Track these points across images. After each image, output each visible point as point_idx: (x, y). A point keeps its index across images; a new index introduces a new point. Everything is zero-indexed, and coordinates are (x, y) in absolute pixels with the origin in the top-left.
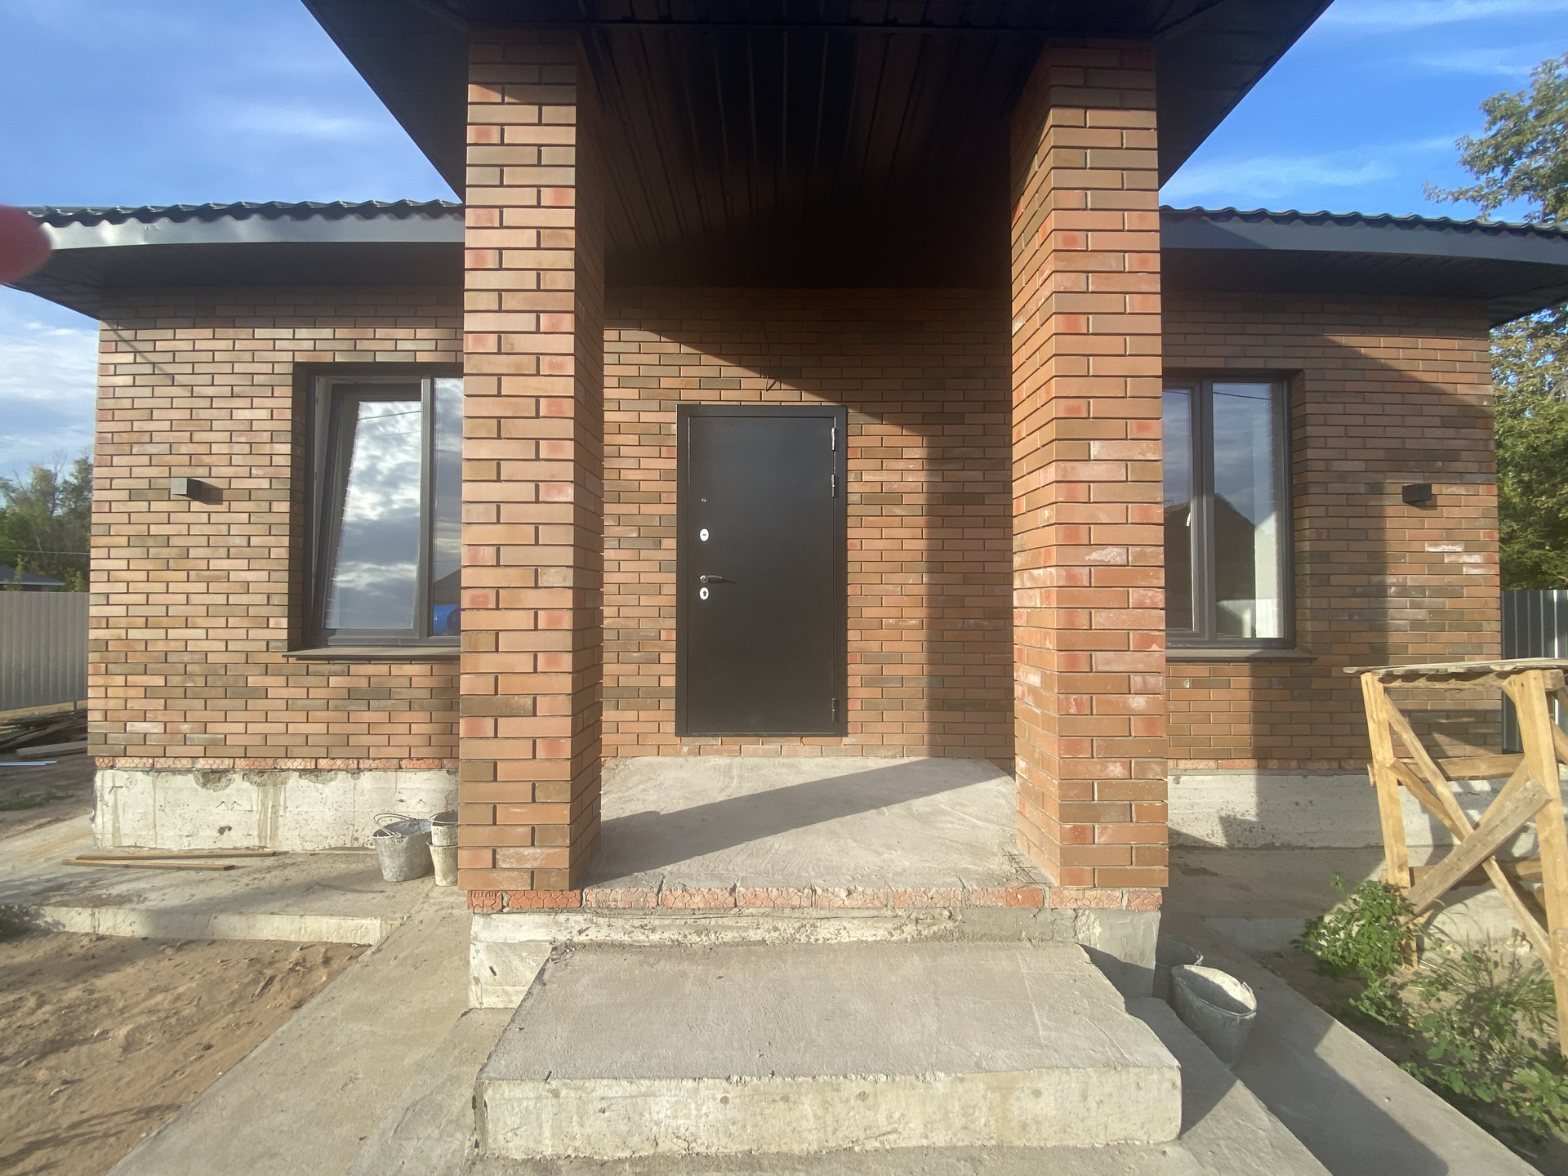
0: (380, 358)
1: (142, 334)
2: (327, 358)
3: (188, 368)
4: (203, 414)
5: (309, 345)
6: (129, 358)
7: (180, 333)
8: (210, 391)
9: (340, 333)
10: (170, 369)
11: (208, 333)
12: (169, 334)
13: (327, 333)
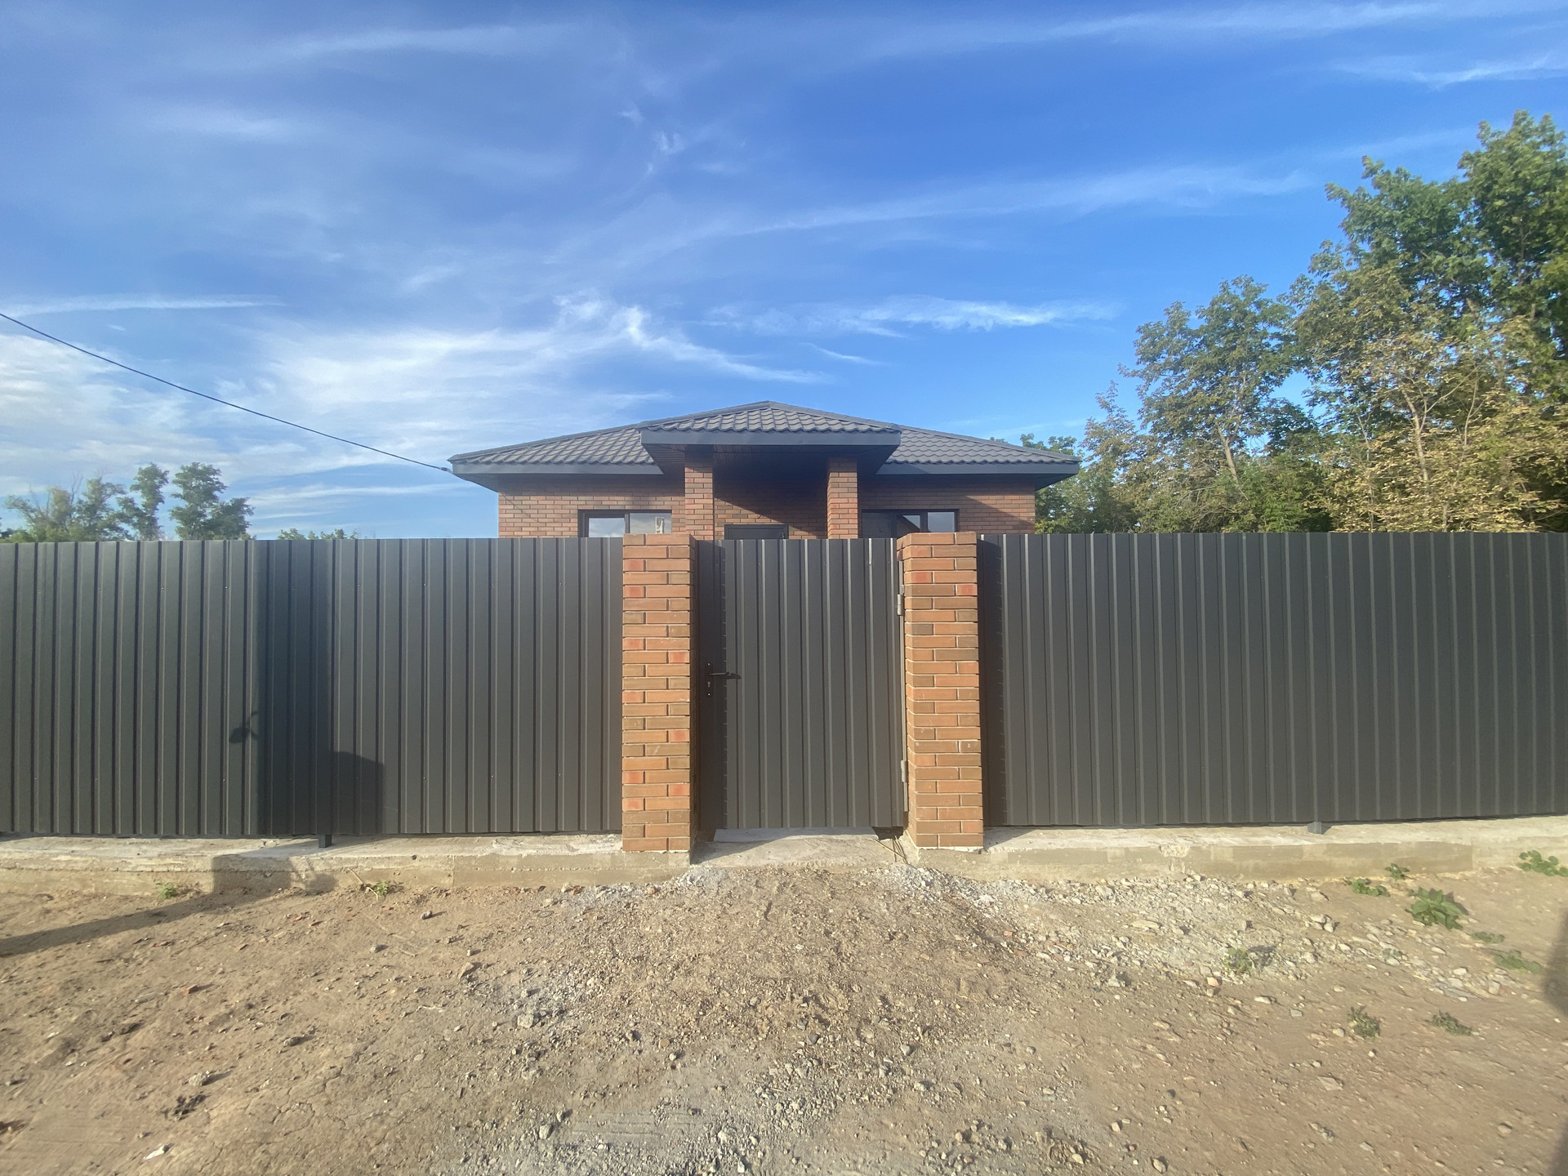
0: (611, 508)
1: (516, 498)
2: (591, 508)
3: (536, 511)
4: (542, 529)
5: (584, 503)
6: (512, 507)
7: (532, 498)
8: (546, 520)
9: (595, 498)
10: (527, 511)
11: (544, 497)
12: (528, 498)
13: (590, 498)
